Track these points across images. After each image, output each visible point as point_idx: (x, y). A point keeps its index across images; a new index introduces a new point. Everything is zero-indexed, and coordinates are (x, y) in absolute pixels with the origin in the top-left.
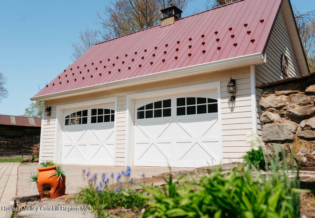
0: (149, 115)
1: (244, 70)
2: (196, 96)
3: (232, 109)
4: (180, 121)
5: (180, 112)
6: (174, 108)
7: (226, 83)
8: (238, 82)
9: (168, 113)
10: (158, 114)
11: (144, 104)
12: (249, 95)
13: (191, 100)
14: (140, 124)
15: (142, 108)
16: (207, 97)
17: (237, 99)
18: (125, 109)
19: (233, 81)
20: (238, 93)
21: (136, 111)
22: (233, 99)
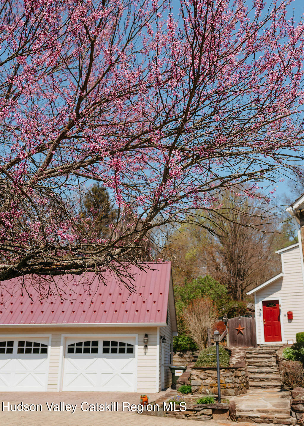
0: (79, 351)
1: (154, 329)
2: (119, 341)
3: (145, 353)
4: (105, 357)
5: (106, 351)
6: (100, 347)
7: (143, 336)
8: (149, 336)
9: (95, 351)
10: (87, 351)
11: (75, 342)
12: (156, 345)
13: (114, 343)
14: (70, 357)
15: (73, 345)
16: (126, 342)
17: (149, 347)
18: (59, 346)
19: (146, 335)
20: (149, 343)
21: (67, 347)
22: (146, 346)
